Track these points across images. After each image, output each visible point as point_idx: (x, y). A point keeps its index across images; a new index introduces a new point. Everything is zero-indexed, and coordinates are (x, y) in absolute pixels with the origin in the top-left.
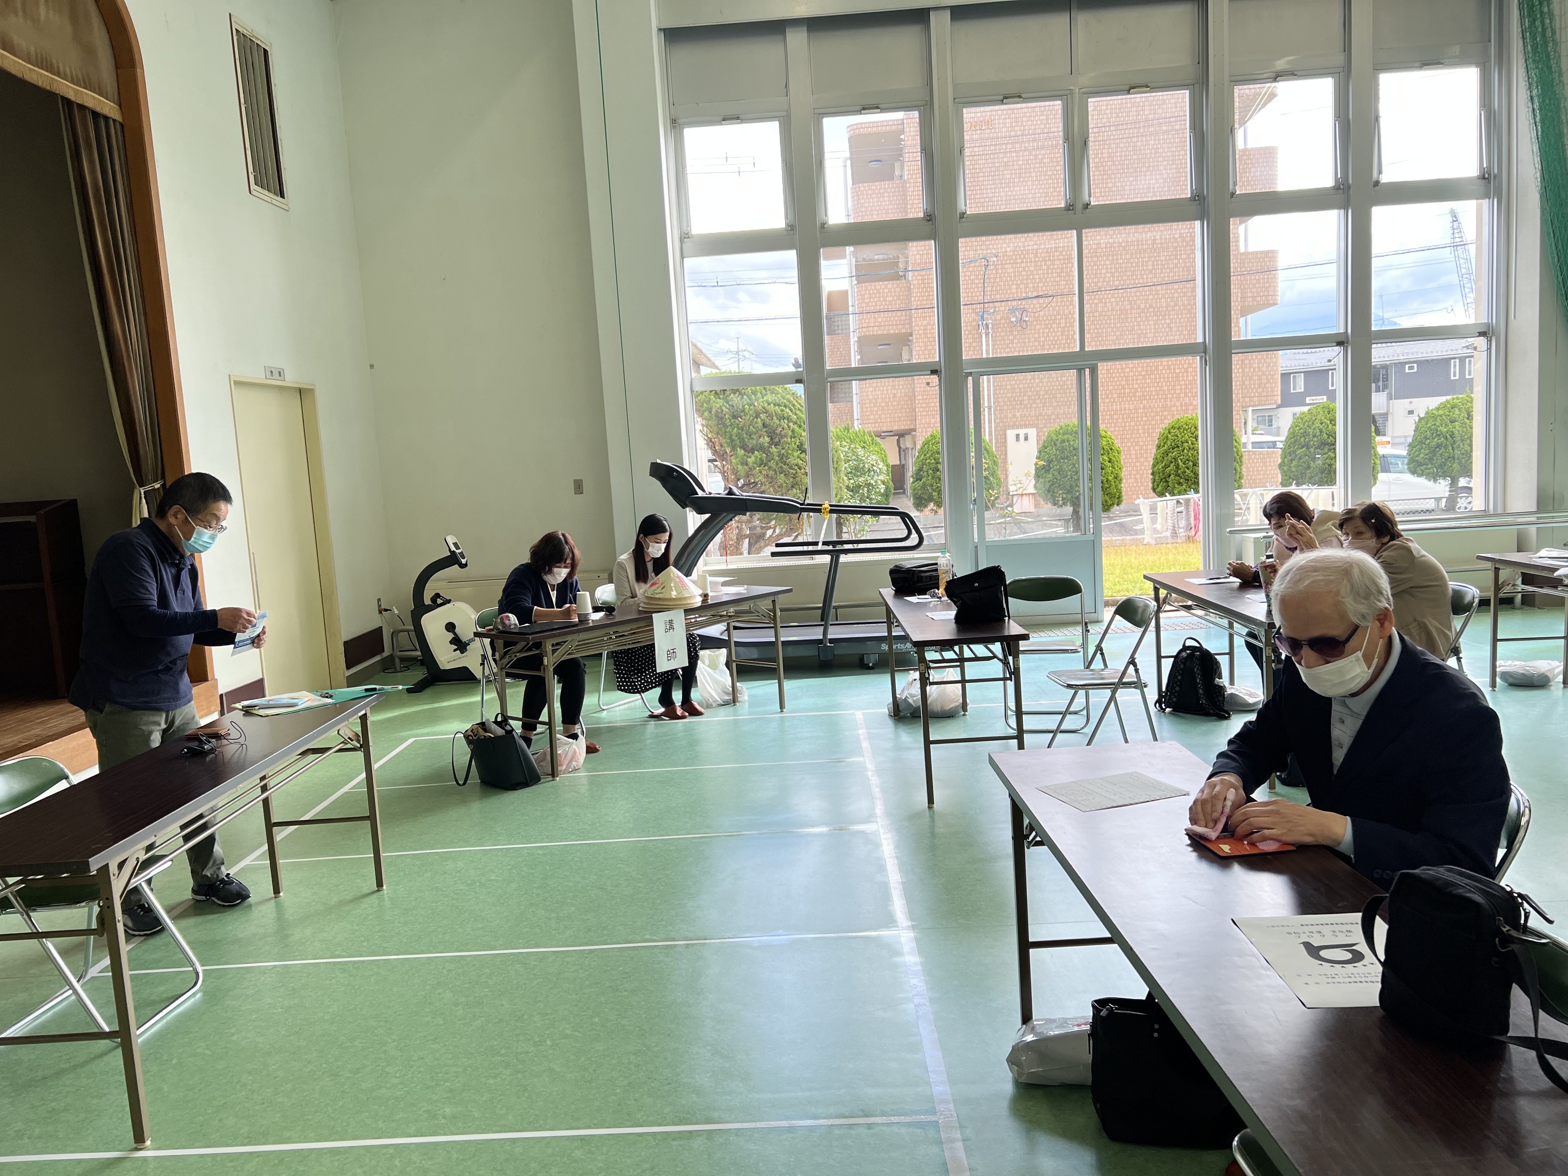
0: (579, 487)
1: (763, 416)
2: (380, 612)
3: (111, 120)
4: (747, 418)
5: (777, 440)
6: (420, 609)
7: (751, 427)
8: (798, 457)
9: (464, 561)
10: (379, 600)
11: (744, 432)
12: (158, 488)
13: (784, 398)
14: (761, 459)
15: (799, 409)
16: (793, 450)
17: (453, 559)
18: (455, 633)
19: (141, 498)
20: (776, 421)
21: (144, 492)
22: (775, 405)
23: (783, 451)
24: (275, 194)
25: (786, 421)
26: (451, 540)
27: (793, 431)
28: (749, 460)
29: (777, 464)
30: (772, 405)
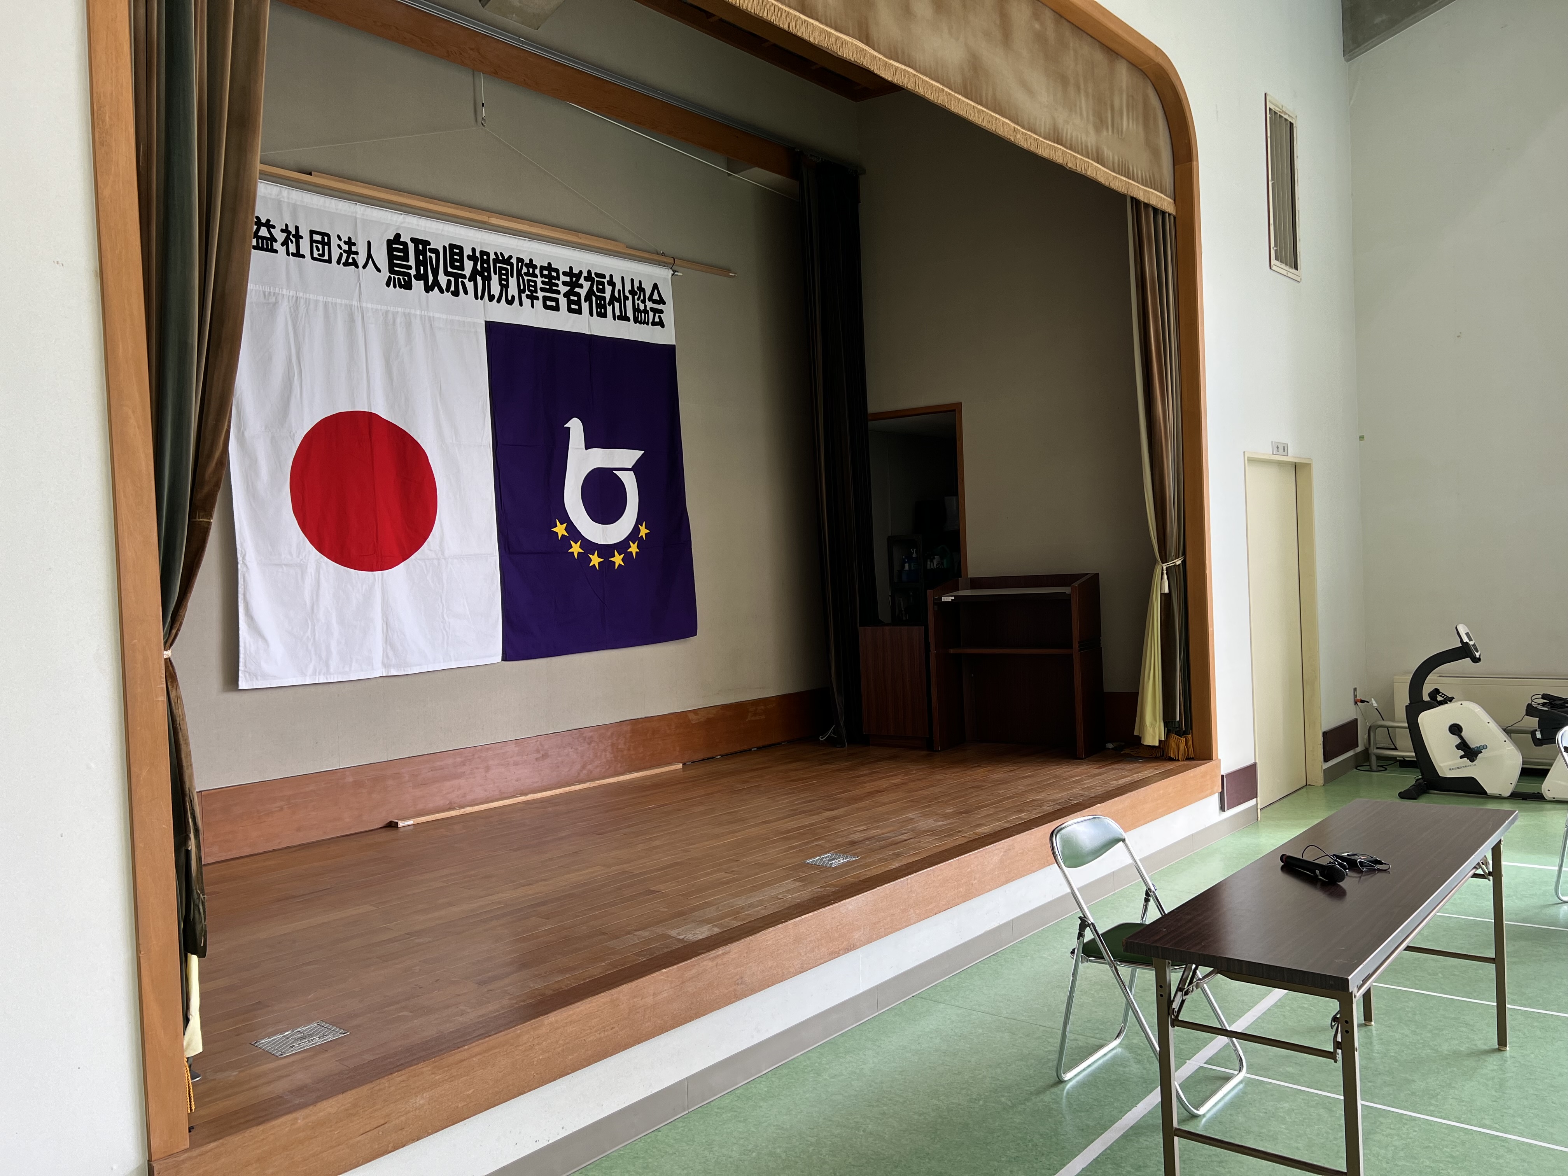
2: (1356, 703)
3: (1167, 215)
6: (1416, 706)
9: (1477, 654)
10: (1355, 689)
12: (1179, 565)
17: (1464, 651)
18: (1461, 737)
19: (1162, 574)
21: (1167, 568)
24: (1291, 266)
26: (1463, 630)
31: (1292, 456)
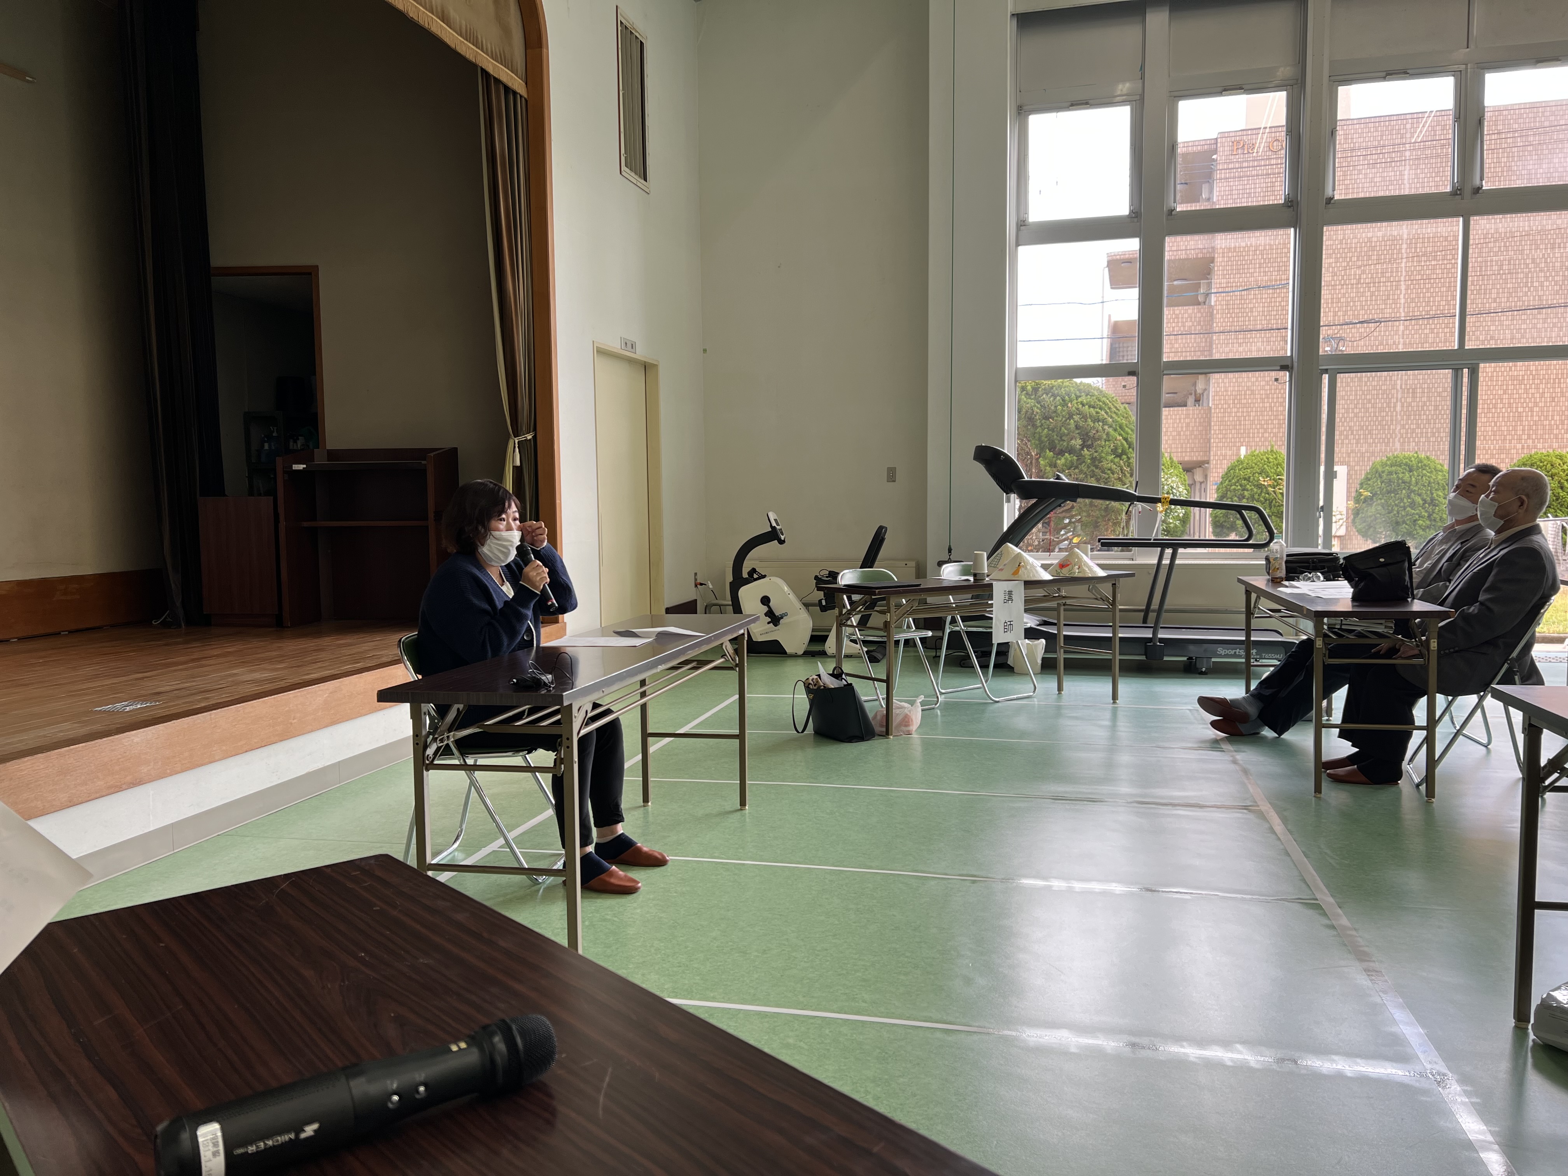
0: (892, 475)
1: (1076, 418)
2: (696, 586)
3: (519, 96)
4: (1060, 419)
5: (1090, 442)
6: (738, 582)
7: (1063, 428)
8: (1112, 461)
9: (782, 537)
10: (696, 574)
11: (1055, 434)
12: (530, 440)
13: (1099, 400)
14: (1071, 461)
15: (1115, 413)
16: (1107, 454)
17: (773, 535)
18: (769, 607)
19: (515, 447)
20: (1090, 423)
21: (518, 442)
22: (1090, 407)
23: (1096, 454)
24: (640, 177)
25: (1101, 424)
26: (772, 516)
27: (1108, 434)
28: (1058, 462)
29: (1088, 467)
30: (1087, 406)
31: (641, 353)
